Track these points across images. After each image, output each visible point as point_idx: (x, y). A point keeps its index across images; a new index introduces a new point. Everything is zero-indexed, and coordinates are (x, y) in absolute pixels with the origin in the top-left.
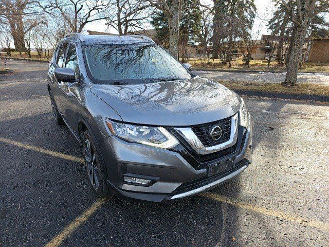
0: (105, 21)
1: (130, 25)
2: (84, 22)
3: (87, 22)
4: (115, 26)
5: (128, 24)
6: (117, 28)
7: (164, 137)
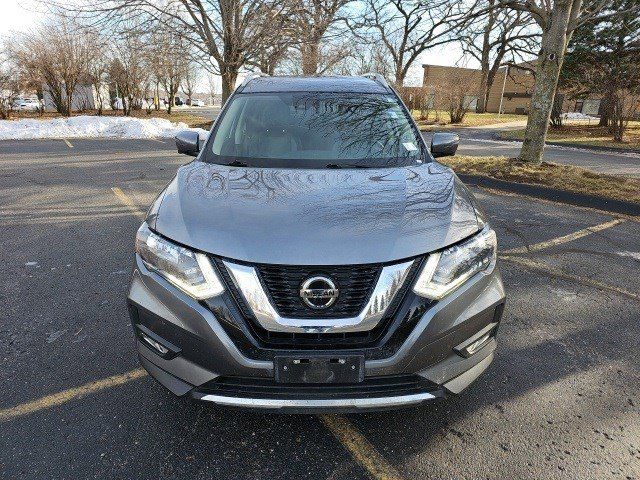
0: (458, 44)
1: (512, 48)
2: (417, 48)
3: (423, 48)
4: (477, 53)
5: (507, 48)
6: (480, 56)
7: (199, 273)
